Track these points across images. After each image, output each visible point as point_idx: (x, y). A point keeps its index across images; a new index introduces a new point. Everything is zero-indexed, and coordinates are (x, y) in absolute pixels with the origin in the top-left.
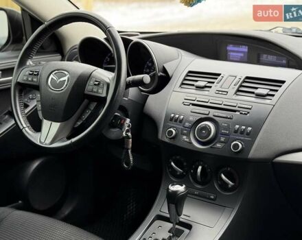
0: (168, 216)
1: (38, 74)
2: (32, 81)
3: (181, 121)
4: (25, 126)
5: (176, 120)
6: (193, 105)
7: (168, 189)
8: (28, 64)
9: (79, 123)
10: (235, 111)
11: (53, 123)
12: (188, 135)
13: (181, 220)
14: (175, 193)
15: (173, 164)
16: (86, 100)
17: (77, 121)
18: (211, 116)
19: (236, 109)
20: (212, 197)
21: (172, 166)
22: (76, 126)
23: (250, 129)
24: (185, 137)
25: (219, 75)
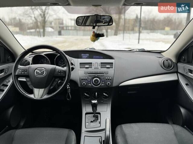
0: (92, 112)
1: (27, 71)
2: (24, 73)
3: (86, 79)
4: (24, 93)
5: (84, 79)
6: (88, 73)
7: (92, 102)
8: (19, 67)
9: (52, 87)
10: (104, 73)
11: (40, 89)
12: (91, 83)
13: (97, 112)
14: (94, 103)
15: (85, 94)
16: (54, 78)
17: (51, 86)
18: (96, 76)
19: (104, 72)
20: (102, 102)
21: (85, 95)
22: (50, 89)
23: (110, 78)
24: (90, 84)
25: (92, 63)
